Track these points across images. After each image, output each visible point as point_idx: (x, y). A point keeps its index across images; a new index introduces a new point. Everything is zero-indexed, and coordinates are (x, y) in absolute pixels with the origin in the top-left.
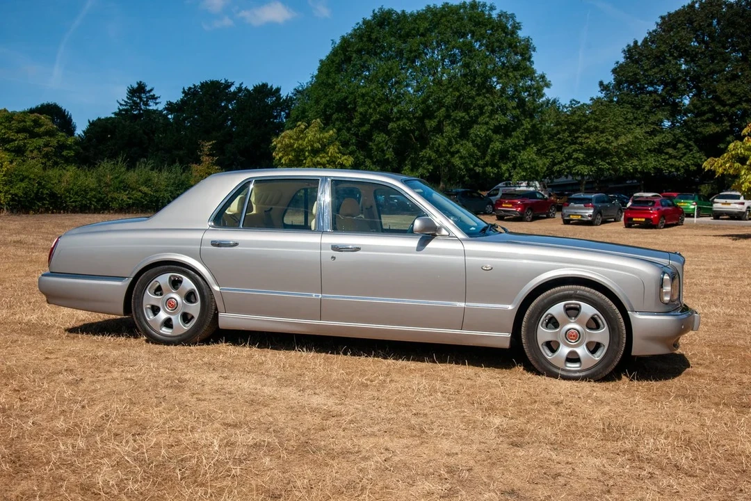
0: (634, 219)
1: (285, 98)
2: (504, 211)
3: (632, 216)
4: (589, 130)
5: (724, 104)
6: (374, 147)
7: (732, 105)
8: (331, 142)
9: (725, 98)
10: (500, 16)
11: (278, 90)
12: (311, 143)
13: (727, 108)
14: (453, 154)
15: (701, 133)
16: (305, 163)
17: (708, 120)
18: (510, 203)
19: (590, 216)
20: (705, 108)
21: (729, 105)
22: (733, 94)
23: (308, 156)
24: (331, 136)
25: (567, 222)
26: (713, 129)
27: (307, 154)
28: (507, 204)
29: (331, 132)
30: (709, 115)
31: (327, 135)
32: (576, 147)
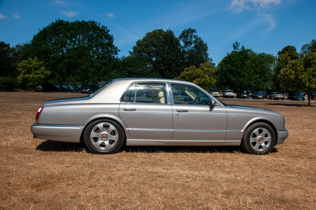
1: (11, 48)
4: (129, 66)
5: (166, 61)
6: (59, 68)
7: (168, 61)
8: (41, 66)
9: (165, 59)
10: (102, 27)
11: (9, 45)
12: (34, 66)
14: (88, 72)
16: (32, 73)
21: (167, 61)
22: (168, 58)
23: (33, 71)
24: (42, 64)
26: (163, 68)
27: (33, 69)
29: (42, 62)
31: (40, 63)
32: (125, 71)
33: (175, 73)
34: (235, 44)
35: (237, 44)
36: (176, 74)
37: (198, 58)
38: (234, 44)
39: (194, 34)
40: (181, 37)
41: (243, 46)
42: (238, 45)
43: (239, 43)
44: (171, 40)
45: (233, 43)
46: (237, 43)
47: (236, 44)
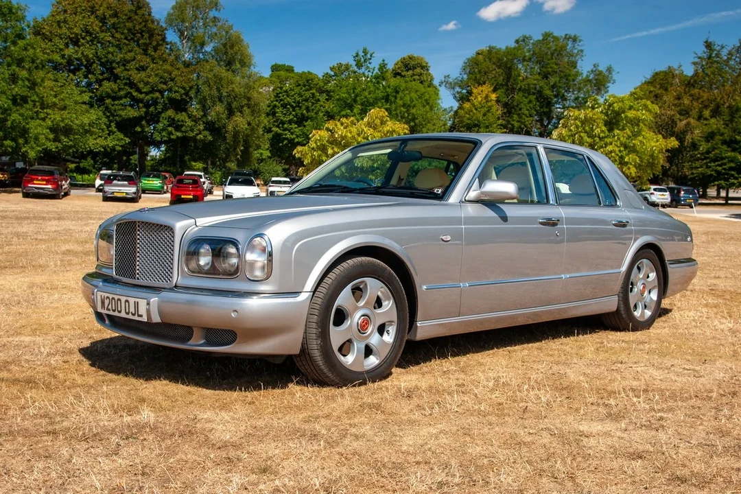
0: (183, 197)
2: (36, 188)
3: (179, 193)
7: (147, 94)
9: (141, 85)
13: (143, 95)
15: (121, 116)
18: (43, 180)
19: (135, 193)
20: (122, 93)
21: (145, 93)
22: (147, 84)
25: (107, 199)
26: (132, 113)
28: (39, 180)
33: (170, 129)
34: (361, 54)
35: (365, 55)
36: (173, 131)
37: (234, 86)
38: (357, 55)
39: (212, 14)
40: (170, 20)
41: (384, 61)
42: (369, 56)
43: (371, 52)
44: (145, 26)
45: (355, 52)
46: (365, 52)
47: (363, 54)
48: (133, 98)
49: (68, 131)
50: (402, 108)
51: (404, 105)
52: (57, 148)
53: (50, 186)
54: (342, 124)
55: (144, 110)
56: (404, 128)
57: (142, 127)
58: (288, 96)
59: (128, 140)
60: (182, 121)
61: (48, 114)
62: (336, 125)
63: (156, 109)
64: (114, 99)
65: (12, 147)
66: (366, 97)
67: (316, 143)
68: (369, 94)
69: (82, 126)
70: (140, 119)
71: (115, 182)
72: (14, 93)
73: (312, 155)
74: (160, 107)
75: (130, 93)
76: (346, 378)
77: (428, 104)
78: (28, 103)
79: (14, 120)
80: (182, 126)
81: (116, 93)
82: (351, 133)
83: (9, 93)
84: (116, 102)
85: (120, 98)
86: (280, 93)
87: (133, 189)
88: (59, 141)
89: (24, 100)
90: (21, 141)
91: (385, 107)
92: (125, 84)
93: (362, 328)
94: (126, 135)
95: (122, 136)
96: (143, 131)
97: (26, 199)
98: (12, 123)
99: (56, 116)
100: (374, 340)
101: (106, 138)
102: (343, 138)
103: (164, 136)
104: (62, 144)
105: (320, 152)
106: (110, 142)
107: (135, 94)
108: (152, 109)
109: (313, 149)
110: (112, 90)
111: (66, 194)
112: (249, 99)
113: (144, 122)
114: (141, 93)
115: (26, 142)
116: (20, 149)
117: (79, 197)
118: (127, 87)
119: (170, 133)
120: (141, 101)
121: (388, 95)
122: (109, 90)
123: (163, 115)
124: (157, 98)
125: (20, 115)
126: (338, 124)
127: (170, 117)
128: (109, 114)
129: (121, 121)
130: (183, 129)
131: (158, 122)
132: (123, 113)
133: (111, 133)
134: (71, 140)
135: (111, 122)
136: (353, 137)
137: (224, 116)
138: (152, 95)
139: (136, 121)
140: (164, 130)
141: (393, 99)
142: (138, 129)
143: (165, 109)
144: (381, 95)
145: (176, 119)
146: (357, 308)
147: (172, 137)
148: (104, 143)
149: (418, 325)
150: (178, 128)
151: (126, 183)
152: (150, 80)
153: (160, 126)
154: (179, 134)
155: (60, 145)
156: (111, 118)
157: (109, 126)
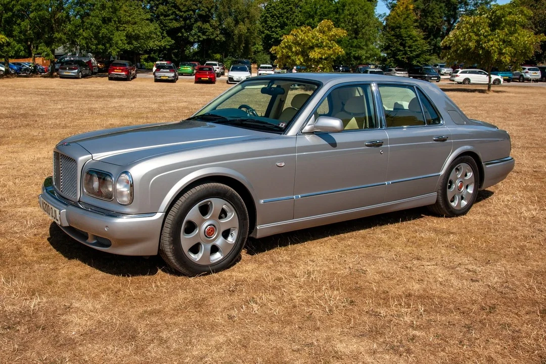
0: (202, 78)
2: (116, 74)
13: (183, 13)
15: (169, 27)
17: (171, 20)
18: (120, 69)
19: (173, 77)
20: (170, 12)
25: (157, 80)
28: (118, 70)
30: (171, 17)
48: (176, 15)
49: (137, 37)
50: (349, 17)
51: (350, 14)
52: (130, 48)
53: (124, 73)
54: (302, 31)
55: (183, 22)
56: (344, 33)
57: (182, 33)
58: (275, 10)
59: (173, 42)
60: (207, 29)
61: (125, 28)
62: (298, 32)
63: (190, 22)
64: (165, 16)
65: (102, 49)
66: (322, 11)
67: (284, 44)
68: (325, 8)
69: (145, 33)
70: (181, 28)
71: (162, 70)
72: (103, 16)
73: (282, 52)
74: (193, 20)
75: (174, 12)
76: (195, 270)
77: (367, 13)
78: (111, 22)
79: (103, 33)
80: (206, 32)
81: (166, 12)
82: (307, 37)
83: (100, 16)
84: (166, 18)
85: (169, 16)
86: (270, 8)
87: (173, 74)
88: (132, 44)
89: (110, 20)
90: (108, 45)
91: (335, 17)
92: (172, 6)
93: (209, 234)
94: (172, 39)
95: (169, 39)
96: (183, 36)
97: (110, 81)
98: (102, 35)
99: (130, 29)
100: (219, 242)
101: (160, 41)
102: (302, 40)
103: (195, 39)
104: (133, 45)
105: (287, 50)
106: (163, 43)
107: (177, 13)
108: (188, 21)
109: (283, 48)
110: (164, 10)
111: (134, 77)
112: (248, 13)
113: (183, 30)
114: (181, 12)
115: (111, 46)
116: (107, 50)
117: (141, 79)
118: (173, 8)
119: (199, 37)
120: (181, 17)
121: (338, 9)
122: (162, 10)
123: (195, 25)
124: (191, 15)
125: (106, 29)
126: (300, 31)
127: (199, 26)
128: (162, 26)
129: (169, 30)
130: (207, 34)
131: (191, 29)
132: (170, 25)
133: (163, 37)
134: (139, 43)
135: (163, 30)
136: (309, 39)
137: (232, 25)
138: (188, 13)
139: (178, 30)
140: (195, 34)
141: (341, 11)
142: (180, 34)
143: (196, 21)
144: (333, 8)
145: (203, 27)
146: (204, 220)
147: (200, 39)
148: (159, 44)
149: (258, 228)
150: (204, 33)
151: (168, 70)
152: (187, 3)
153: (193, 32)
154: (205, 37)
155: (132, 46)
156: (164, 28)
157: (162, 33)
